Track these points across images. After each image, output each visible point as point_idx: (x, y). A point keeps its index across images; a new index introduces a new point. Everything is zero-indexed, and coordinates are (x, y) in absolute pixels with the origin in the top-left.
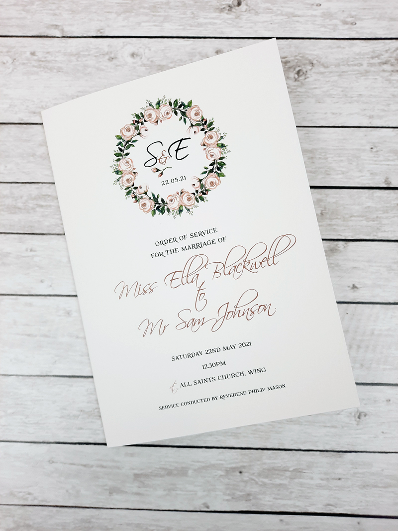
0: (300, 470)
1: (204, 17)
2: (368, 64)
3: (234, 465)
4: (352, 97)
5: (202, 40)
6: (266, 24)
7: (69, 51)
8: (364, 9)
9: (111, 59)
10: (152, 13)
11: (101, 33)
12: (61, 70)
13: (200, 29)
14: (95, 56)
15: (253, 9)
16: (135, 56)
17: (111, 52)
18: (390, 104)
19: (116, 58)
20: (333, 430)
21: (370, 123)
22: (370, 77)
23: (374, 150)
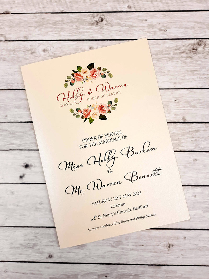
0: (138, 275)
1: (83, 28)
2: (173, 53)
3: (102, 273)
4: (165, 72)
5: (82, 41)
6: (117, 32)
7: (9, 49)
8: (171, 22)
9: (32, 53)
10: (54, 27)
11: (26, 38)
12: (5, 60)
13: (81, 35)
14: (24, 52)
15: (109, 23)
16: (45, 51)
17: (32, 49)
18: (185, 76)
19: (35, 52)
20: (155, 254)
21: (174, 86)
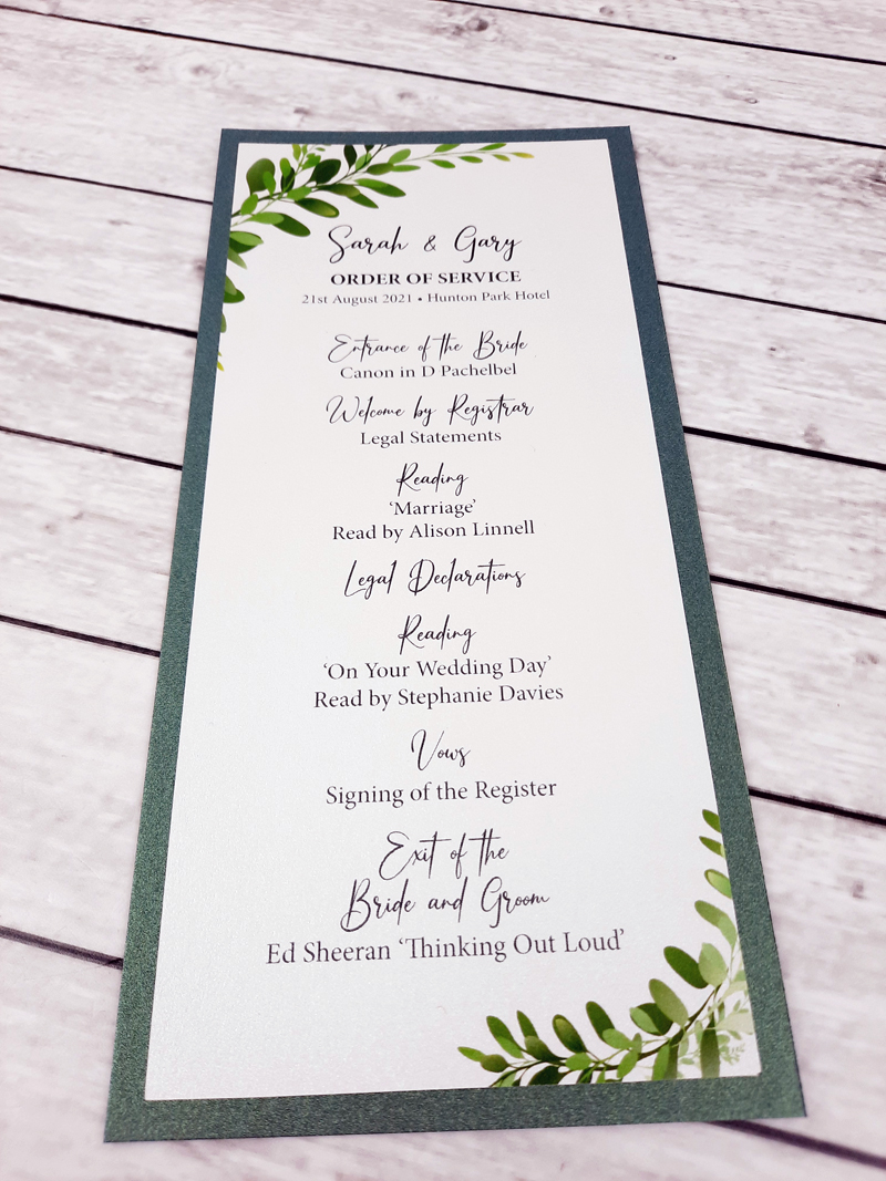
22: (782, 201)
23: (781, 354)
